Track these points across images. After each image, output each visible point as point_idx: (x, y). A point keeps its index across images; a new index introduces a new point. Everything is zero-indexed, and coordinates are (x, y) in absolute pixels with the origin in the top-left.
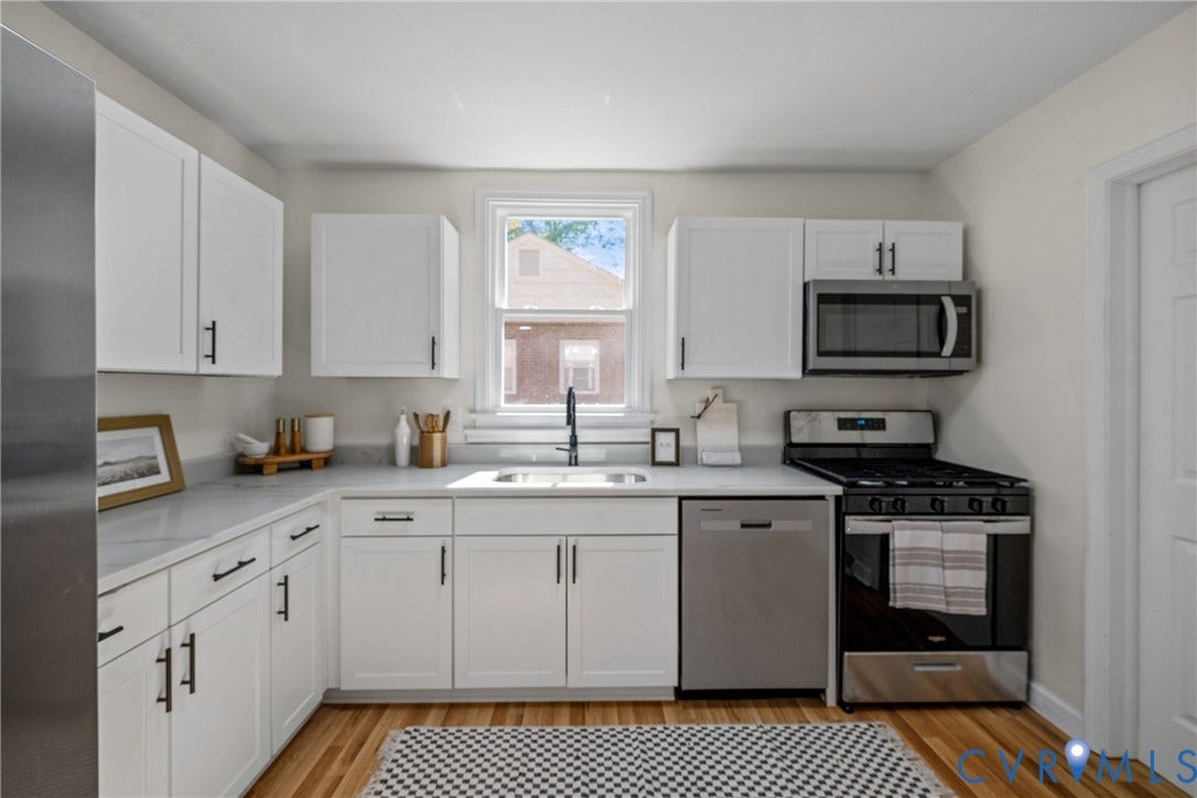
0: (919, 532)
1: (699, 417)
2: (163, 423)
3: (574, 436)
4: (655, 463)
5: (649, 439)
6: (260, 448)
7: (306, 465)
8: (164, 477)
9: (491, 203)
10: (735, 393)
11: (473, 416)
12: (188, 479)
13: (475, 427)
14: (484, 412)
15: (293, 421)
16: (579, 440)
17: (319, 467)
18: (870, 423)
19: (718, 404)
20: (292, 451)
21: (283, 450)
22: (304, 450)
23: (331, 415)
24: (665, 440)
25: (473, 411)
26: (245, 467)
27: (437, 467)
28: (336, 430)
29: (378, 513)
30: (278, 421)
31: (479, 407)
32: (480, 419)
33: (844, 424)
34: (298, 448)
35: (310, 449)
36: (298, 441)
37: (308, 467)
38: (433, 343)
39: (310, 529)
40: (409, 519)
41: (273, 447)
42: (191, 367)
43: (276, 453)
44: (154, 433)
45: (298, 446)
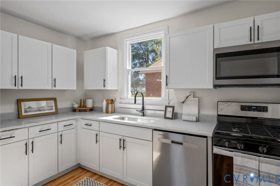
0: (245, 159)
1: (183, 103)
2: (55, 100)
3: (143, 107)
4: (165, 118)
5: (164, 109)
6: (76, 106)
7: (85, 111)
8: (54, 111)
9: (125, 40)
10: (198, 94)
11: (121, 100)
12: (59, 111)
13: (121, 103)
14: (123, 99)
15: (84, 100)
16: (145, 108)
17: (88, 111)
18: (259, 108)
19: (191, 98)
20: (83, 107)
21: (81, 107)
22: (86, 107)
23: (92, 99)
24: (170, 110)
25: (121, 99)
26: (74, 110)
27: (110, 113)
28: (93, 103)
29: (86, 123)
30: (80, 100)
31: (122, 98)
32: (122, 101)
33: (243, 108)
34: (84, 107)
35: (87, 107)
36: (84, 105)
37: (86, 111)
38: (104, 80)
39: (70, 125)
40: (91, 125)
41: (79, 106)
42: (50, 88)
43: (80, 107)
44: (53, 102)
45: (85, 106)
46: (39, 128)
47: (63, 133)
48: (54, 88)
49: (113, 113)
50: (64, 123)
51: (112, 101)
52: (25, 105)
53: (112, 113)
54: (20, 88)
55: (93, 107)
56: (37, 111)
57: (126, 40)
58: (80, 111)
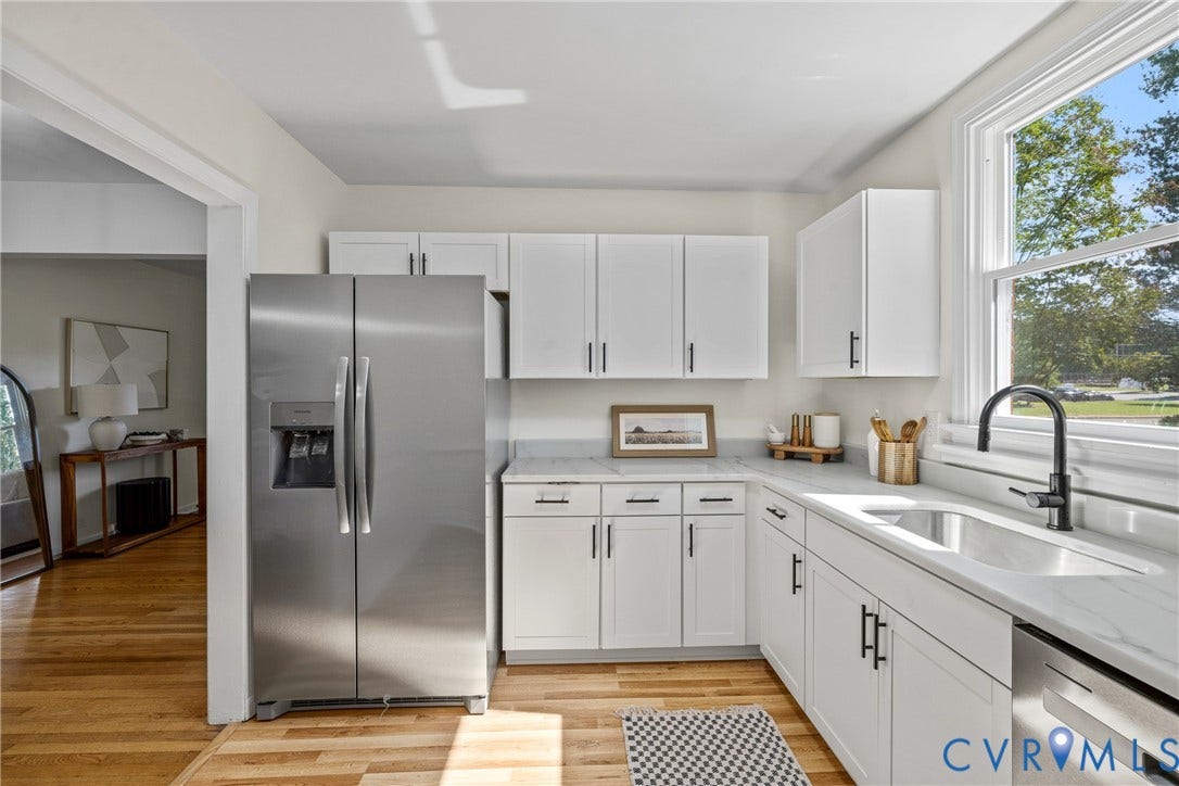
2: (708, 411)
6: (778, 437)
7: (806, 458)
8: (704, 446)
9: (973, 126)
11: (949, 428)
12: (721, 451)
13: (951, 443)
14: (961, 422)
15: (806, 416)
16: (1073, 485)
17: (817, 462)
20: (804, 445)
21: (795, 441)
22: (811, 444)
23: (836, 414)
25: (950, 421)
26: (771, 452)
28: (843, 431)
29: (774, 505)
30: (794, 415)
31: (955, 415)
34: (807, 443)
35: (817, 443)
36: (808, 435)
37: (810, 460)
38: (853, 338)
39: (724, 500)
40: (782, 517)
41: (789, 437)
42: (679, 375)
43: (791, 443)
44: (703, 417)
45: (807, 440)
46: (627, 492)
47: (700, 522)
48: (689, 375)
49: (906, 484)
50: (704, 491)
51: (911, 430)
52: (627, 422)
53: (900, 481)
54: (602, 375)
55: (841, 446)
56: (654, 442)
57: (977, 128)
58: (790, 456)
